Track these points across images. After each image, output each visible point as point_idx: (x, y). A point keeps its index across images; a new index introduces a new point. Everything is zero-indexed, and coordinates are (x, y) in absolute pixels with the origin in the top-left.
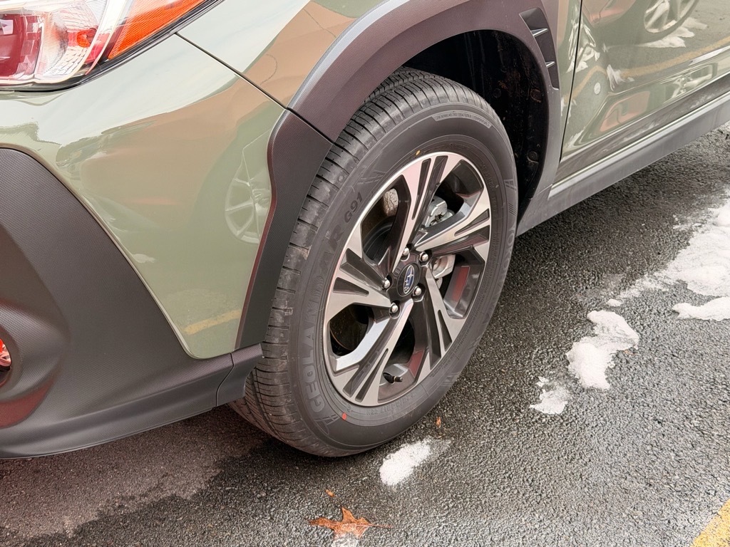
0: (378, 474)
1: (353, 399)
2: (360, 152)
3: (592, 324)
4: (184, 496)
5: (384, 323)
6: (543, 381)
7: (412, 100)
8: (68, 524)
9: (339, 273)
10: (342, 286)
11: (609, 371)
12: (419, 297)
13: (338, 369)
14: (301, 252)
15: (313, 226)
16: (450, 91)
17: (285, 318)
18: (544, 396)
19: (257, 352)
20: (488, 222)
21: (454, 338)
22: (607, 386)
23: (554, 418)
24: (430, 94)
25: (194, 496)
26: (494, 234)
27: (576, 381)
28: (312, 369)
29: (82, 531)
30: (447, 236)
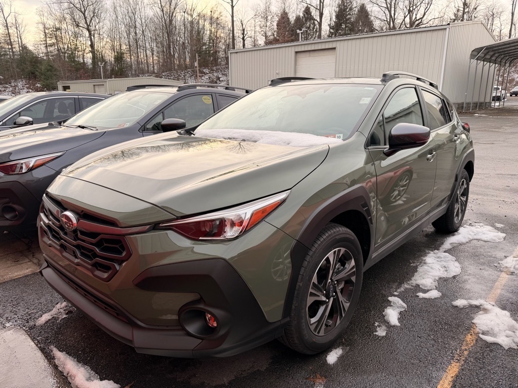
0: (326, 360)
1: (316, 334)
2: (315, 250)
3: (390, 302)
4: (262, 370)
5: (325, 306)
6: (377, 324)
7: (329, 233)
8: (226, 381)
9: (311, 290)
10: (312, 294)
11: (399, 319)
12: (334, 296)
13: (312, 323)
14: (300, 284)
15: (303, 275)
16: (340, 229)
17: (296, 307)
18: (378, 329)
19: (288, 319)
20: (355, 269)
21: (346, 310)
22: (399, 325)
23: (383, 337)
24: (335, 230)
25: (265, 370)
26: (357, 273)
27: (388, 323)
28: (304, 324)
29: (230, 383)
30: (342, 275)
